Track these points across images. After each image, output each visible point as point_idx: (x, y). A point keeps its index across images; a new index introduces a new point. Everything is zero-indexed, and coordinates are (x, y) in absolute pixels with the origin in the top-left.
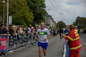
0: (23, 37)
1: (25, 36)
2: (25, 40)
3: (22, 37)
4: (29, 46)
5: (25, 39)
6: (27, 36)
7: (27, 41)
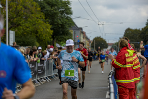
0: (35, 66)
1: (39, 65)
2: (38, 72)
3: (33, 66)
4: (47, 82)
5: (38, 69)
6: (42, 65)
7: (43, 74)
